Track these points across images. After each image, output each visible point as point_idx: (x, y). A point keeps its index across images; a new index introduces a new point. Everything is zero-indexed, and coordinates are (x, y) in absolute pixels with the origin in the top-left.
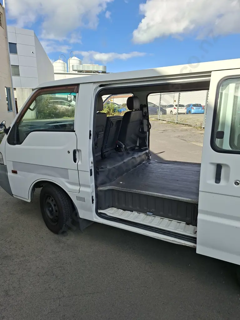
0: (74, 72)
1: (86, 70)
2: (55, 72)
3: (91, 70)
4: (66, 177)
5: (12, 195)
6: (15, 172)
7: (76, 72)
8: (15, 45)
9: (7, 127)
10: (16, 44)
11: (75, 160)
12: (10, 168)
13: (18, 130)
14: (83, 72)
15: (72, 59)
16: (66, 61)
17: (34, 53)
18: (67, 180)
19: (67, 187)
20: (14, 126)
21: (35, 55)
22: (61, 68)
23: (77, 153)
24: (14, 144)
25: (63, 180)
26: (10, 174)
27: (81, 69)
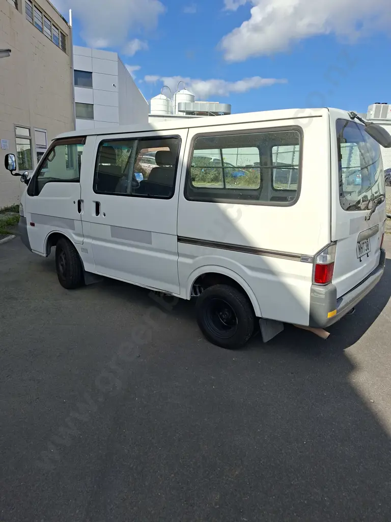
0: (181, 114)
1: (199, 111)
2: (152, 113)
3: (207, 111)
4: (72, 227)
5: (31, 250)
6: (33, 224)
7: (184, 114)
8: (90, 74)
9: (28, 178)
10: (92, 73)
11: (79, 210)
12: (29, 221)
13: (37, 182)
14: (194, 114)
15: (180, 93)
16: (171, 95)
17: (115, 87)
18: (74, 232)
19: (73, 239)
20: (34, 176)
21: (116, 89)
22: (163, 108)
23: (82, 203)
24: (32, 195)
25: (71, 231)
26: (29, 227)
27: (191, 110)
